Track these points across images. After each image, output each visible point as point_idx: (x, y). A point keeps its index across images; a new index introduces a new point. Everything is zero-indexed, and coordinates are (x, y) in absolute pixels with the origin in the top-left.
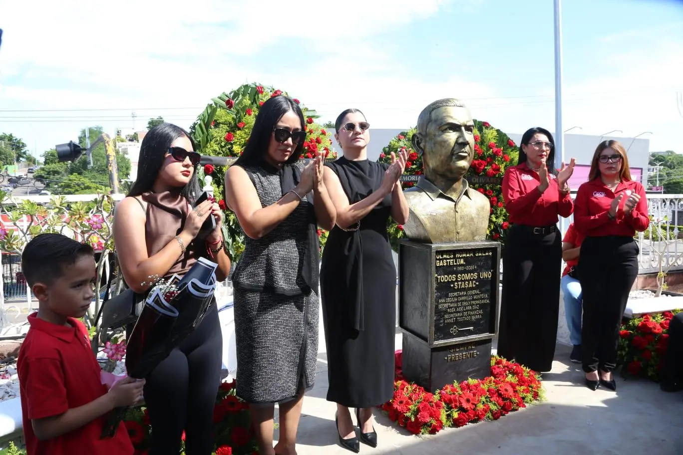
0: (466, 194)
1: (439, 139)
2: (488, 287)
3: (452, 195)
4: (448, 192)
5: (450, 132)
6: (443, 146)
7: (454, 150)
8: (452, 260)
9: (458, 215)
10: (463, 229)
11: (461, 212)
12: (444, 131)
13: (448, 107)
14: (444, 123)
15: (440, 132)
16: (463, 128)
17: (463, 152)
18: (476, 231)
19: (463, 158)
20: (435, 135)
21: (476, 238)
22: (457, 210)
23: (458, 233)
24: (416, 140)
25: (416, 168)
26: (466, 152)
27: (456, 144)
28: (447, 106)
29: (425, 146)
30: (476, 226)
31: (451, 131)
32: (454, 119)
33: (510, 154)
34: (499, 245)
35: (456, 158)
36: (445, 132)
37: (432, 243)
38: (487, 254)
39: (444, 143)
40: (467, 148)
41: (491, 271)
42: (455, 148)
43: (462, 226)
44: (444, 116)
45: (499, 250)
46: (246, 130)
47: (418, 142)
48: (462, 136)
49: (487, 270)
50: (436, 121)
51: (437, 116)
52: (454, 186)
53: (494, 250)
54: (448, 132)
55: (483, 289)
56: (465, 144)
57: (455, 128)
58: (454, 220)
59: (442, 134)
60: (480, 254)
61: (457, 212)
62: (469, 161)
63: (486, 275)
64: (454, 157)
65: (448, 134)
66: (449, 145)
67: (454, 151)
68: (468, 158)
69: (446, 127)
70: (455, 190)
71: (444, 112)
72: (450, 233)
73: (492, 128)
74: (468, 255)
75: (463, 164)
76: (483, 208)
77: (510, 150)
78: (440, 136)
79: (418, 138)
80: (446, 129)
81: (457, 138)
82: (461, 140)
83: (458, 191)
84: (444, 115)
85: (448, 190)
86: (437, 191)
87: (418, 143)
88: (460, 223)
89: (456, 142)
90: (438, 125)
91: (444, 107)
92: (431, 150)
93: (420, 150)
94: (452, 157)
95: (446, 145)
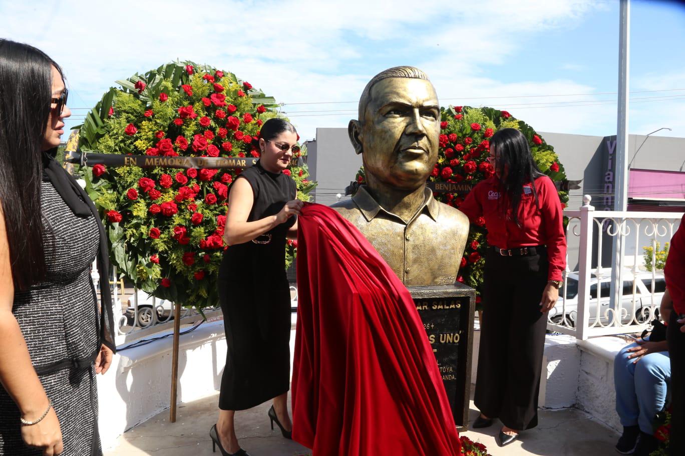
0: (426, 211)
1: (378, 127)
2: (454, 357)
3: (402, 214)
4: (396, 208)
5: (396, 118)
6: (384, 139)
7: (401, 143)
9: (409, 245)
10: (415, 266)
11: (414, 241)
12: (387, 115)
13: (395, 79)
14: (386, 104)
15: (381, 117)
16: (417, 111)
17: (415, 148)
18: (439, 269)
19: (416, 157)
20: (373, 122)
21: (438, 280)
22: (408, 236)
23: (407, 272)
24: (354, 130)
26: (420, 148)
27: (404, 136)
28: (394, 77)
30: (439, 261)
31: (398, 116)
32: (403, 97)
33: (535, 155)
34: (472, 293)
35: (403, 157)
36: (387, 118)
38: (452, 306)
39: (386, 133)
40: (423, 142)
41: (458, 333)
42: (403, 141)
43: (415, 261)
44: (386, 93)
45: (473, 301)
46: (158, 121)
48: (413, 122)
49: (453, 330)
50: (376, 100)
51: (378, 92)
52: (406, 199)
53: (464, 301)
54: (391, 117)
55: (446, 359)
56: (419, 135)
57: (405, 110)
58: (402, 251)
59: (384, 120)
60: (440, 307)
61: (407, 240)
62: (427, 162)
63: (449, 338)
64: (401, 156)
65: (392, 120)
66: (392, 136)
67: (401, 146)
68: (426, 157)
69: (389, 108)
70: (407, 206)
71: (387, 87)
73: (513, 119)
75: (417, 165)
76: (454, 234)
77: (536, 149)
78: (380, 122)
79: (356, 127)
80: (389, 113)
81: (406, 126)
82: (410, 129)
83: (413, 207)
84: (387, 90)
85: (395, 205)
86: (376, 206)
87: (357, 134)
88: (411, 256)
89: (404, 133)
91: (388, 80)
92: (368, 144)
93: (358, 145)
94: (397, 155)
95: (388, 137)
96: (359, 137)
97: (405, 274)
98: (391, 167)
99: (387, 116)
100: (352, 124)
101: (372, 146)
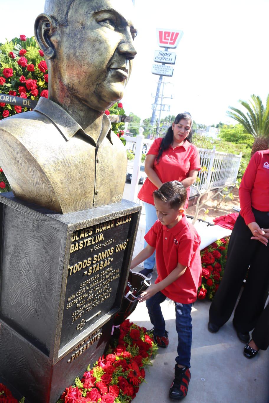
0: (109, 135)
1: (92, 34)
2: (121, 260)
3: (92, 135)
4: (88, 128)
5: (110, 28)
7: (113, 61)
8: (90, 239)
9: (99, 167)
11: (101, 162)
12: (100, 22)
14: (105, 8)
15: (94, 23)
16: (129, 30)
17: (124, 69)
18: (115, 188)
20: (84, 26)
21: (114, 198)
22: (98, 158)
23: (97, 194)
24: (44, 28)
25: (12, 87)
27: (117, 54)
29: (59, 43)
30: (115, 182)
31: (112, 27)
36: (103, 26)
37: (61, 213)
38: (127, 221)
41: (127, 241)
42: (115, 59)
43: (102, 182)
47: (46, 32)
48: (127, 41)
49: (123, 240)
52: (98, 120)
54: (107, 27)
57: (118, 24)
59: (98, 28)
61: (97, 161)
63: (122, 246)
64: (110, 74)
65: (107, 29)
66: (107, 49)
67: (112, 64)
69: (106, 16)
70: (97, 127)
72: (87, 194)
74: (109, 227)
78: (92, 28)
79: (47, 25)
80: (104, 21)
81: (120, 44)
82: (126, 48)
83: (99, 129)
85: (88, 126)
87: (47, 36)
88: (99, 178)
89: (117, 50)
90: (93, 9)
92: (72, 51)
93: (50, 49)
94: (107, 73)
95: (103, 49)
96: (53, 39)
97: (95, 195)
98: (98, 84)
99: (102, 23)
100: (40, 20)
101: (77, 54)
